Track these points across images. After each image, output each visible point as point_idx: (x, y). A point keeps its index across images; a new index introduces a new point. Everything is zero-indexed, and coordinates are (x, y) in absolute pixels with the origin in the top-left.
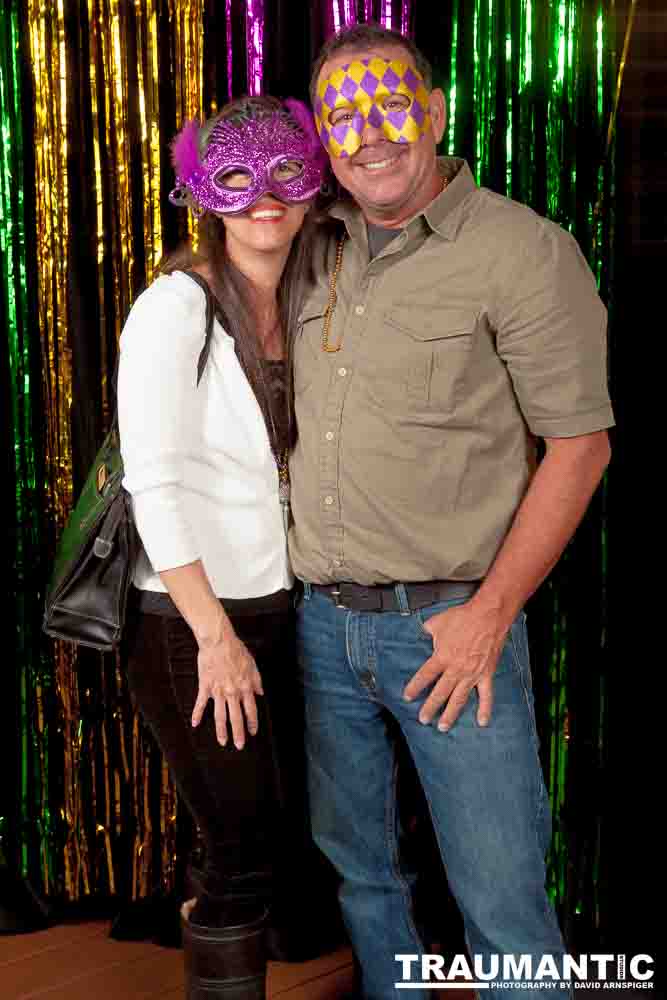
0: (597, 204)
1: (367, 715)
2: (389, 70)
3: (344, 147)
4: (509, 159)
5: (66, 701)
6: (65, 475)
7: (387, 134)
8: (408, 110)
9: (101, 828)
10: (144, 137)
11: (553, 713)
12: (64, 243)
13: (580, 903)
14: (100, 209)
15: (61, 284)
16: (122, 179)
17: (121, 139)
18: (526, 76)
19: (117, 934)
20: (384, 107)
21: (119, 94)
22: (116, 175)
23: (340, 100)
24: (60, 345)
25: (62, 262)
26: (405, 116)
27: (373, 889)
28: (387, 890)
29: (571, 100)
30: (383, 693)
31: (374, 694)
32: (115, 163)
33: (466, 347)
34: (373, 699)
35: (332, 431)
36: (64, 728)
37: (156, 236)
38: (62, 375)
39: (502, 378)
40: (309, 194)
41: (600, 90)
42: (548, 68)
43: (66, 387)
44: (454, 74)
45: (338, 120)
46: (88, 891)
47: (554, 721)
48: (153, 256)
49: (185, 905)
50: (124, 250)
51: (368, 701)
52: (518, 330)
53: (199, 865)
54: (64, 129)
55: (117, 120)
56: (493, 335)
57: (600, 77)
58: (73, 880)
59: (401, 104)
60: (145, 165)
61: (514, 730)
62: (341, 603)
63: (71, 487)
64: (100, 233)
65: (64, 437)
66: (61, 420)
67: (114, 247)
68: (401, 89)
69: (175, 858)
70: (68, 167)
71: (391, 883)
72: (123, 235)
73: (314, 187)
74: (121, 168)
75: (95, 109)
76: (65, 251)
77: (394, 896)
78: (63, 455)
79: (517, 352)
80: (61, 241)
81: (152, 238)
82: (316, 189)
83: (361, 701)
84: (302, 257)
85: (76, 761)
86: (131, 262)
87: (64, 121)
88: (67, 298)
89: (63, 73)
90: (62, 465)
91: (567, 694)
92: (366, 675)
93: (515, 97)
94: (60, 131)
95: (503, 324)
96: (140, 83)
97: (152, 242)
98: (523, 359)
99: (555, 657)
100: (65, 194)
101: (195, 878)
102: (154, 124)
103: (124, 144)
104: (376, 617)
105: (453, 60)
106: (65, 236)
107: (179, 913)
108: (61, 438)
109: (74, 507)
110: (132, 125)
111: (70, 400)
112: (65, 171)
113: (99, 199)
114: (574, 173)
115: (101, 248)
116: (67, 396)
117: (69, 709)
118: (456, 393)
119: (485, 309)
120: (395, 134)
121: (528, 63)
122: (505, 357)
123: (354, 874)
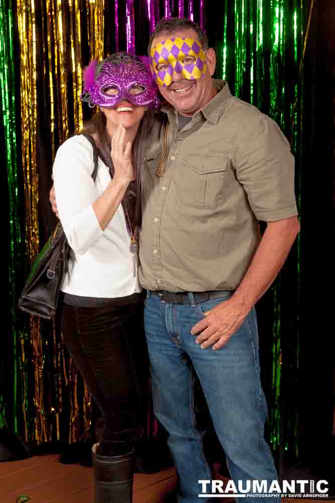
0: (295, 104)
1: (178, 354)
2: (184, 44)
3: (164, 82)
4: (252, 82)
5: (35, 346)
6: (35, 236)
7: (184, 76)
8: (195, 63)
9: (53, 409)
10: (74, 71)
11: (274, 352)
12: (35, 122)
13: (287, 444)
14: (52, 105)
15: (33, 142)
16: (63, 91)
17: (62, 72)
18: (260, 42)
19: (63, 461)
20: (183, 62)
21: (62, 49)
22: (60, 89)
23: (161, 59)
24: (33, 172)
25: (34, 132)
26: (194, 66)
27: (184, 439)
28: (191, 440)
29: (282, 53)
30: (183, 344)
31: (179, 345)
32: (60, 83)
33: (222, 177)
34: (179, 347)
35: (158, 218)
36: (35, 360)
37: (80, 119)
38: (33, 187)
39: (241, 192)
40: (148, 102)
41: (296, 49)
42: (271, 38)
43: (35, 193)
44: (225, 40)
45: (161, 68)
46: (46, 440)
47: (274, 356)
48: (79, 128)
49: (95, 446)
50: (64, 126)
51: (177, 347)
52: (247, 168)
53: (101, 426)
54: (35, 66)
55: (61, 62)
56: (235, 172)
57: (296, 43)
58: (39, 434)
59: (191, 60)
60: (74, 84)
61: (245, 363)
62: (163, 300)
63: (38, 242)
64: (52, 117)
65: (35, 217)
66: (33, 209)
67: (59, 125)
68: (191, 52)
69: (90, 423)
70: (37, 85)
71: (193, 436)
72: (64, 119)
73: (150, 100)
74: (63, 86)
75: (50, 57)
76: (35, 126)
77: (194, 442)
78: (34, 226)
79: (247, 179)
80: (33, 121)
81: (78, 119)
82: (151, 101)
83: (174, 347)
84: (144, 133)
85: (40, 376)
86: (68, 131)
87: (35, 62)
88: (37, 149)
89: (34, 39)
90: (33, 231)
91: (281, 342)
92: (175, 335)
93: (255, 52)
94: (33, 67)
95: (239, 166)
96: (72, 44)
97: (78, 122)
98: (251, 183)
99: (275, 325)
100: (35, 98)
101: (99, 433)
102: (79, 64)
103: (64, 74)
104: (179, 307)
105: (225, 34)
106: (35, 119)
107: (91, 450)
108: (33, 218)
109: (39, 252)
110: (68, 64)
111: (38, 199)
112: (35, 87)
113: (52, 100)
114: (284, 89)
115: (53, 124)
116: (36, 197)
117: (37, 350)
118: (217, 200)
119: (231, 158)
120: (188, 75)
121: (261, 35)
122: (241, 182)
123: (174, 431)
